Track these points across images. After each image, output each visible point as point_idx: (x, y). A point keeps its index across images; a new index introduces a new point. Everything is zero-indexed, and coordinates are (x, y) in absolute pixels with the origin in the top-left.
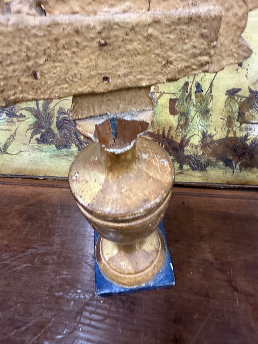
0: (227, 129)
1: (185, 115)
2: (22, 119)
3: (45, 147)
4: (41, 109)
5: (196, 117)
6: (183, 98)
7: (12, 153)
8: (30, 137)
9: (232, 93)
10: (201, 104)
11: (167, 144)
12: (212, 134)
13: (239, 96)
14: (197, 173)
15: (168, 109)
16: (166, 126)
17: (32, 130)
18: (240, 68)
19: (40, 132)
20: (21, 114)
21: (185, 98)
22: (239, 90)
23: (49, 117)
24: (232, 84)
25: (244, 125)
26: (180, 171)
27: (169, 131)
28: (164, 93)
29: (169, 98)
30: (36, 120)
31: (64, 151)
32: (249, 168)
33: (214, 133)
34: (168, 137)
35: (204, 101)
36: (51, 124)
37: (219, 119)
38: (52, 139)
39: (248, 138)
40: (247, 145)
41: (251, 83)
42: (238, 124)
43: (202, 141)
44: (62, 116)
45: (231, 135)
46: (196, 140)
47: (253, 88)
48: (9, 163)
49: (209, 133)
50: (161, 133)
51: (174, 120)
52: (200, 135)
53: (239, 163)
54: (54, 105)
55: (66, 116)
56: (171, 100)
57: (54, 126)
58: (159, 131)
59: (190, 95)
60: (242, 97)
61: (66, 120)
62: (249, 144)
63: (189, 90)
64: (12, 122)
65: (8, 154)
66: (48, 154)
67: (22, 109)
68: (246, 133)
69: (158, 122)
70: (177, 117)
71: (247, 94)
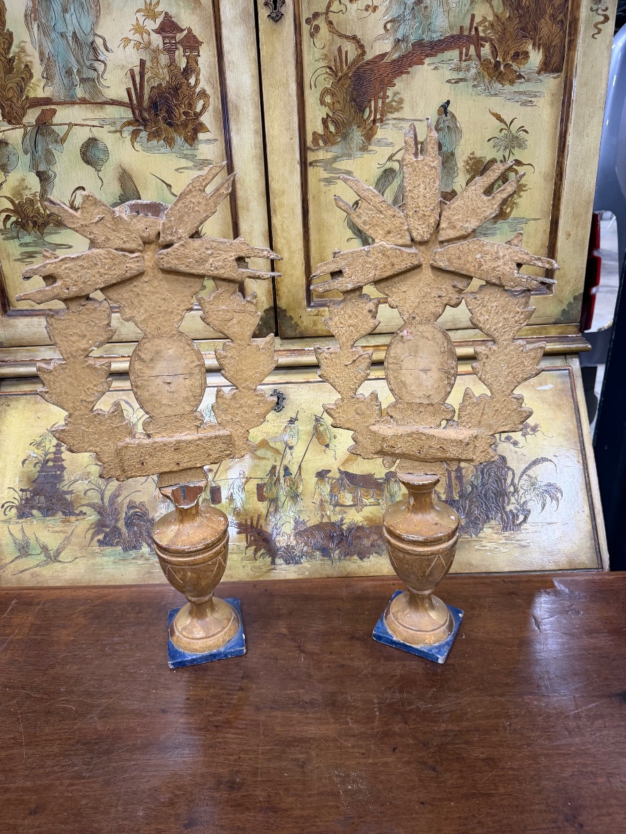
0: (320, 514)
1: (274, 501)
2: (82, 517)
3: (108, 550)
4: (107, 504)
5: (286, 502)
6: (271, 483)
7: (66, 561)
8: (89, 539)
9: (321, 475)
10: (291, 488)
11: (257, 535)
12: (305, 521)
13: (329, 478)
14: (292, 568)
15: (256, 496)
16: (254, 514)
17: (93, 530)
18: (327, 450)
19: (103, 531)
20: (81, 511)
21: (273, 482)
22: (329, 471)
23: (116, 512)
24: (321, 466)
25: (338, 508)
26: (273, 566)
27: (258, 520)
28: (251, 478)
29: (256, 483)
30: (99, 517)
31: (133, 553)
32: (348, 557)
33: (306, 519)
34: (257, 527)
35: (294, 484)
36: (117, 520)
37: (311, 503)
38: (118, 540)
39: (344, 522)
41: (340, 464)
42: (332, 508)
43: (295, 528)
44: (132, 511)
45: (325, 520)
46: (288, 528)
47: (343, 470)
48: (60, 574)
49: (301, 520)
50: (249, 523)
51: (262, 507)
52: (292, 522)
53: (337, 552)
54: (122, 498)
55: (137, 510)
56: (258, 485)
57: (121, 524)
58: (246, 520)
59: (278, 479)
61: (137, 515)
62: (345, 529)
63: (277, 474)
64: (69, 522)
65: (60, 562)
66: (112, 558)
67: (83, 505)
68: (341, 516)
69: (245, 510)
70: (266, 503)
71: (338, 475)
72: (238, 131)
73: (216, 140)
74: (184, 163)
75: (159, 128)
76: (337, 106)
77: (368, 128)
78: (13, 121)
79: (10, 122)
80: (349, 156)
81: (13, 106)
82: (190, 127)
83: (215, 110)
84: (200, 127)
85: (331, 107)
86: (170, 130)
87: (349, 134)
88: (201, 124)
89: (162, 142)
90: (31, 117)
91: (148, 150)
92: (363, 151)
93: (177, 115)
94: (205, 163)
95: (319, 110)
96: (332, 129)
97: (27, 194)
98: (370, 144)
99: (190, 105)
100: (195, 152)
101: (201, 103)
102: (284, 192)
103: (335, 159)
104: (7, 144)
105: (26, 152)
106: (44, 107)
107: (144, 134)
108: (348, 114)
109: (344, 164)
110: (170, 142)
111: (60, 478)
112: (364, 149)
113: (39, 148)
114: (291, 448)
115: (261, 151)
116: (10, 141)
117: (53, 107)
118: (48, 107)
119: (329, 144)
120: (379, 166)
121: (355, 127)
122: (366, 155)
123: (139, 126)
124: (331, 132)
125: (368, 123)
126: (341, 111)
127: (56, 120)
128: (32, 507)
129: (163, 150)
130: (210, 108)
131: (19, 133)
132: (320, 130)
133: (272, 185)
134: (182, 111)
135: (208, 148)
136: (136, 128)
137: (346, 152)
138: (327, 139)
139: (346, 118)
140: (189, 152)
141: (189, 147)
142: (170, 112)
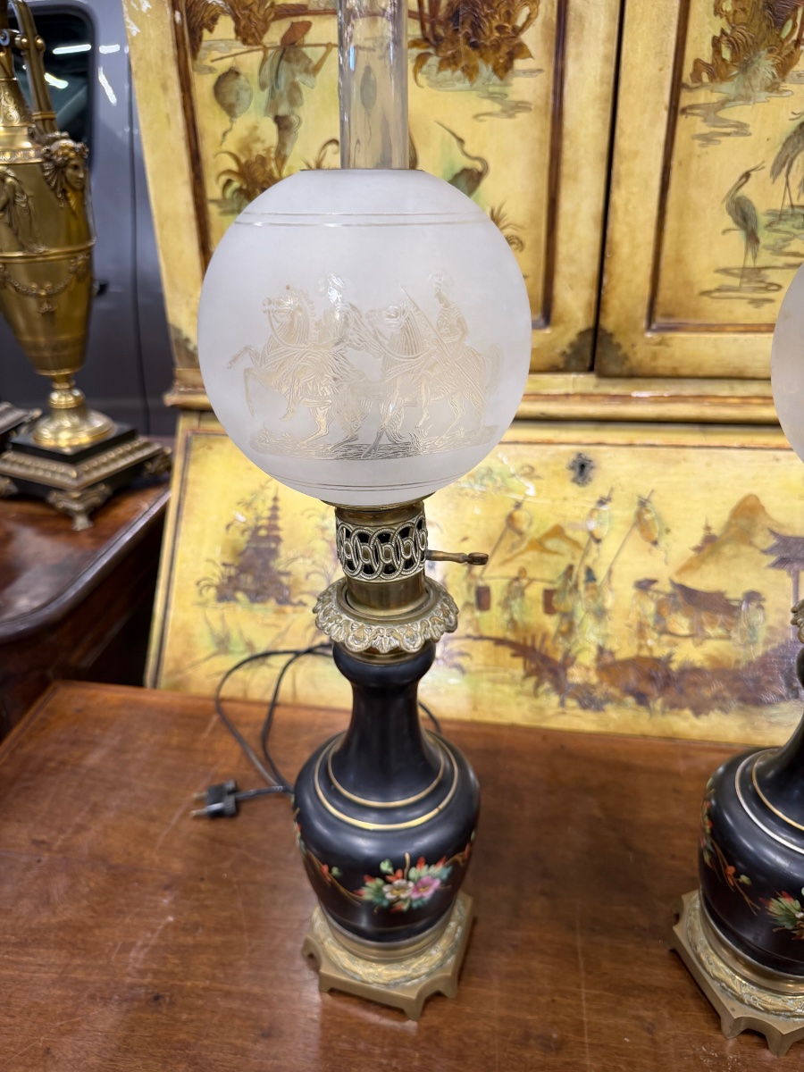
0: (637, 644)
1: (568, 616)
2: (300, 608)
5: (586, 620)
6: (564, 589)
9: (644, 586)
10: (594, 600)
11: (539, 662)
12: (614, 650)
13: (655, 591)
14: (590, 715)
15: (542, 605)
16: (538, 632)
18: (654, 548)
20: (300, 601)
21: (568, 589)
22: (654, 582)
25: (665, 638)
26: (560, 710)
27: (543, 641)
28: (534, 579)
29: (543, 588)
32: (676, 711)
33: (616, 647)
34: (540, 651)
35: (598, 595)
37: (623, 626)
39: (674, 658)
40: (670, 670)
41: (673, 573)
42: (655, 635)
45: (645, 653)
46: (587, 658)
47: (677, 580)
50: (529, 643)
53: (660, 701)
56: (546, 591)
59: (576, 586)
60: (658, 592)
62: (674, 669)
63: (574, 578)
64: (284, 613)
65: (270, 665)
67: (304, 592)
68: (668, 650)
70: (555, 618)
71: (668, 589)
72: (578, 57)
73: (540, 71)
74: (488, 105)
75: (458, 52)
76: (741, 17)
77: (786, 52)
78: (250, 40)
79: (245, 42)
80: (747, 99)
81: (252, 17)
82: (505, 49)
83: (545, 24)
84: (518, 51)
85: (731, 18)
86: (474, 54)
87: (753, 62)
88: (521, 45)
89: (459, 73)
90: (275, 34)
91: (437, 84)
92: (771, 92)
93: (488, 33)
94: (521, 106)
95: (710, 23)
96: (726, 54)
97: (258, 149)
98: (784, 81)
99: (509, 16)
100: (507, 90)
101: (525, 11)
102: (636, 154)
103: (723, 104)
104: (237, 74)
105: (263, 86)
106: (295, 19)
107: (433, 61)
108: (756, 30)
109: (736, 113)
110: (471, 72)
111: (274, 553)
112: (773, 88)
113: (282, 81)
114: (598, 541)
115: (609, 89)
116: (242, 70)
117: (308, 18)
118: (301, 19)
119: (718, 79)
120: (794, 117)
121: (763, 53)
122: (775, 99)
123: (428, 47)
124: (724, 60)
125: (786, 44)
126: (745, 24)
127: (310, 38)
128: (236, 589)
129: (459, 85)
130: (538, 21)
131: (257, 56)
132: (706, 55)
133: (621, 142)
134: (495, 24)
135: (528, 82)
136: (422, 51)
137: (743, 92)
138: (716, 71)
139: (751, 37)
140: (497, 89)
141: (499, 82)
142: (476, 26)
